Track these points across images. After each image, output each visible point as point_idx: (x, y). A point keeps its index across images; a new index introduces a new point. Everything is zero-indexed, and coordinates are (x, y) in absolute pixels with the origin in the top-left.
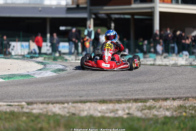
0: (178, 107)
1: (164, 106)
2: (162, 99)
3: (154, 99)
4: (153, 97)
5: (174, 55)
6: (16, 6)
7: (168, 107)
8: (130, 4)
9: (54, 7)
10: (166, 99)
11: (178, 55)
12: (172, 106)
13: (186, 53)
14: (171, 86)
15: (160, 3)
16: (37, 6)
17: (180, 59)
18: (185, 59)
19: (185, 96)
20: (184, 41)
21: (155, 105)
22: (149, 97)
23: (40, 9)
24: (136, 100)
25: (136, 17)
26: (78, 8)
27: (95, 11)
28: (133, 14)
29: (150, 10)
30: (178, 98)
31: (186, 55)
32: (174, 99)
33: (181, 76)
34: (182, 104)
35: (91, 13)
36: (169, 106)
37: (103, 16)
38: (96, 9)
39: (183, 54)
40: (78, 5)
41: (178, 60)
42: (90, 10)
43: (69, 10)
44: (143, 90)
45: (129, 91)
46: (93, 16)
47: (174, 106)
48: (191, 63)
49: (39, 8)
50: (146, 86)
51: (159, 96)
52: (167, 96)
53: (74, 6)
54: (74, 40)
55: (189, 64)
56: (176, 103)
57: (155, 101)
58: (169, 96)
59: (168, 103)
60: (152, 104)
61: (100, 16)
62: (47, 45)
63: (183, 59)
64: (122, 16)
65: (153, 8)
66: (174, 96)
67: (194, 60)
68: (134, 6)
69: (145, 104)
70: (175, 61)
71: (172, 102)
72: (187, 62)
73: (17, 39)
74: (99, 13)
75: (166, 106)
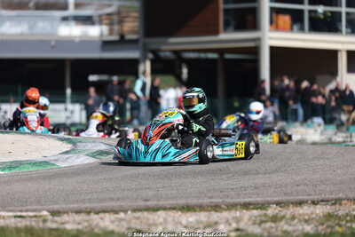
0: (325, 216)
1: (300, 215)
2: (292, 203)
3: (278, 204)
4: (277, 199)
5: (297, 124)
6: (10, 38)
7: (306, 217)
8: (216, 32)
9: (77, 40)
10: (300, 203)
11: (305, 125)
12: (314, 216)
13: (318, 120)
14: (305, 179)
15: (270, 30)
16: (47, 38)
17: (311, 131)
18: (319, 132)
19: (333, 196)
20: (314, 100)
21: (283, 214)
22: (269, 199)
23: (53, 43)
24: (246, 206)
25: (228, 56)
26: (122, 42)
27: (153, 47)
28: (221, 52)
29: (252, 44)
30: (322, 201)
31: (319, 125)
32: (314, 203)
33: (321, 162)
34: (330, 211)
35: (145, 50)
36: (307, 214)
37: (168, 55)
38: (154, 42)
39: (313, 122)
40: (122, 37)
41: (306, 134)
42: (145, 44)
43: (106, 45)
44: (256, 188)
45: (232, 189)
46: (150, 56)
47: (317, 215)
48: (330, 139)
49: (50, 41)
50: (260, 180)
51: (288, 198)
52: (301, 197)
53: (115, 37)
54: (116, 98)
55: (326, 141)
56: (320, 210)
57: (281, 207)
58: (306, 198)
59: (305, 210)
60: (276, 211)
61: (162, 54)
62: (66, 109)
63: (316, 131)
64: (203, 55)
65: (258, 40)
66: (316, 198)
67: (335, 134)
68: (223, 36)
69: (264, 212)
70: (302, 135)
71: (312, 208)
72: (323, 137)
73: (12, 99)
74: (160, 50)
75: (304, 215)
